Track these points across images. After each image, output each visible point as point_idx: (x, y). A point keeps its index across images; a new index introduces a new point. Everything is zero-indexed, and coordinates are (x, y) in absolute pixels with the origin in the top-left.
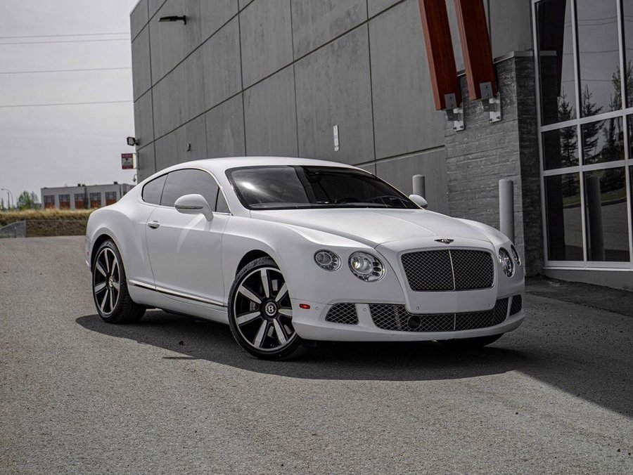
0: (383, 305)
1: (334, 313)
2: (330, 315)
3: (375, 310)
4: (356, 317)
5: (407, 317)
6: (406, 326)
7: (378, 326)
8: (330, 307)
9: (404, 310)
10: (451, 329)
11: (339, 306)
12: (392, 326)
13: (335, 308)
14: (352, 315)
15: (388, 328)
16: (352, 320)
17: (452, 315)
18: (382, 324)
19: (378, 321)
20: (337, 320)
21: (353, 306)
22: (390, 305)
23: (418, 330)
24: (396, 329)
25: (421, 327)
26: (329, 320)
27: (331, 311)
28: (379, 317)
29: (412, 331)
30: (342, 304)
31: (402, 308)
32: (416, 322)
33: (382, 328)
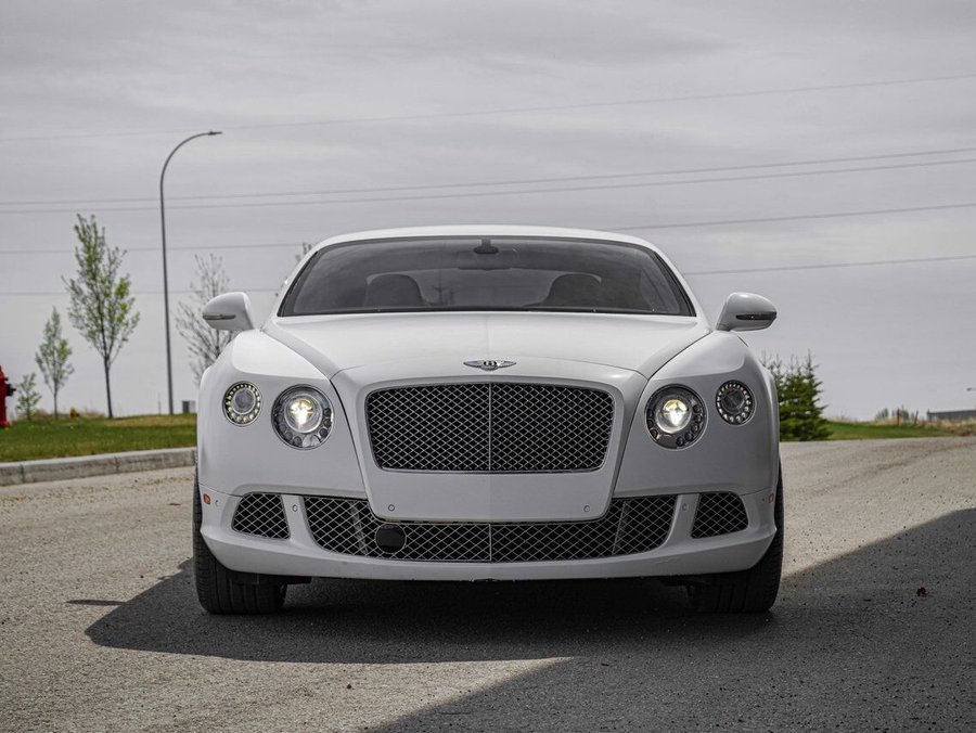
0: (327, 499)
1: (246, 514)
2: (239, 518)
3: (314, 509)
4: (284, 524)
5: (373, 526)
6: (373, 545)
7: (321, 543)
8: (237, 501)
9: (367, 511)
10: (483, 557)
11: (251, 500)
12: (347, 544)
13: (245, 504)
14: (276, 520)
15: (340, 550)
16: (276, 529)
17: (483, 526)
18: (327, 539)
19: (321, 534)
20: (252, 528)
21: (277, 500)
22: (340, 499)
23: (400, 556)
24: (353, 550)
25: (407, 550)
26: (239, 528)
27: (240, 509)
28: (321, 524)
29: (386, 556)
30: (258, 495)
31: (362, 504)
32: (397, 539)
33: (327, 547)
